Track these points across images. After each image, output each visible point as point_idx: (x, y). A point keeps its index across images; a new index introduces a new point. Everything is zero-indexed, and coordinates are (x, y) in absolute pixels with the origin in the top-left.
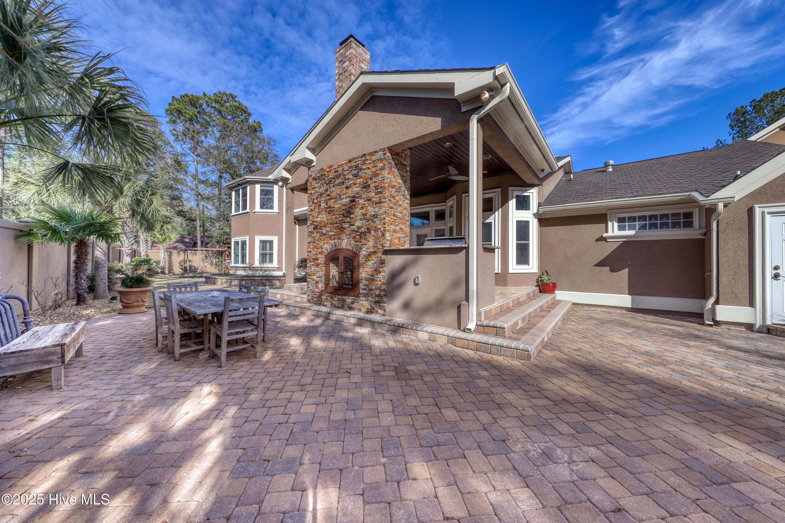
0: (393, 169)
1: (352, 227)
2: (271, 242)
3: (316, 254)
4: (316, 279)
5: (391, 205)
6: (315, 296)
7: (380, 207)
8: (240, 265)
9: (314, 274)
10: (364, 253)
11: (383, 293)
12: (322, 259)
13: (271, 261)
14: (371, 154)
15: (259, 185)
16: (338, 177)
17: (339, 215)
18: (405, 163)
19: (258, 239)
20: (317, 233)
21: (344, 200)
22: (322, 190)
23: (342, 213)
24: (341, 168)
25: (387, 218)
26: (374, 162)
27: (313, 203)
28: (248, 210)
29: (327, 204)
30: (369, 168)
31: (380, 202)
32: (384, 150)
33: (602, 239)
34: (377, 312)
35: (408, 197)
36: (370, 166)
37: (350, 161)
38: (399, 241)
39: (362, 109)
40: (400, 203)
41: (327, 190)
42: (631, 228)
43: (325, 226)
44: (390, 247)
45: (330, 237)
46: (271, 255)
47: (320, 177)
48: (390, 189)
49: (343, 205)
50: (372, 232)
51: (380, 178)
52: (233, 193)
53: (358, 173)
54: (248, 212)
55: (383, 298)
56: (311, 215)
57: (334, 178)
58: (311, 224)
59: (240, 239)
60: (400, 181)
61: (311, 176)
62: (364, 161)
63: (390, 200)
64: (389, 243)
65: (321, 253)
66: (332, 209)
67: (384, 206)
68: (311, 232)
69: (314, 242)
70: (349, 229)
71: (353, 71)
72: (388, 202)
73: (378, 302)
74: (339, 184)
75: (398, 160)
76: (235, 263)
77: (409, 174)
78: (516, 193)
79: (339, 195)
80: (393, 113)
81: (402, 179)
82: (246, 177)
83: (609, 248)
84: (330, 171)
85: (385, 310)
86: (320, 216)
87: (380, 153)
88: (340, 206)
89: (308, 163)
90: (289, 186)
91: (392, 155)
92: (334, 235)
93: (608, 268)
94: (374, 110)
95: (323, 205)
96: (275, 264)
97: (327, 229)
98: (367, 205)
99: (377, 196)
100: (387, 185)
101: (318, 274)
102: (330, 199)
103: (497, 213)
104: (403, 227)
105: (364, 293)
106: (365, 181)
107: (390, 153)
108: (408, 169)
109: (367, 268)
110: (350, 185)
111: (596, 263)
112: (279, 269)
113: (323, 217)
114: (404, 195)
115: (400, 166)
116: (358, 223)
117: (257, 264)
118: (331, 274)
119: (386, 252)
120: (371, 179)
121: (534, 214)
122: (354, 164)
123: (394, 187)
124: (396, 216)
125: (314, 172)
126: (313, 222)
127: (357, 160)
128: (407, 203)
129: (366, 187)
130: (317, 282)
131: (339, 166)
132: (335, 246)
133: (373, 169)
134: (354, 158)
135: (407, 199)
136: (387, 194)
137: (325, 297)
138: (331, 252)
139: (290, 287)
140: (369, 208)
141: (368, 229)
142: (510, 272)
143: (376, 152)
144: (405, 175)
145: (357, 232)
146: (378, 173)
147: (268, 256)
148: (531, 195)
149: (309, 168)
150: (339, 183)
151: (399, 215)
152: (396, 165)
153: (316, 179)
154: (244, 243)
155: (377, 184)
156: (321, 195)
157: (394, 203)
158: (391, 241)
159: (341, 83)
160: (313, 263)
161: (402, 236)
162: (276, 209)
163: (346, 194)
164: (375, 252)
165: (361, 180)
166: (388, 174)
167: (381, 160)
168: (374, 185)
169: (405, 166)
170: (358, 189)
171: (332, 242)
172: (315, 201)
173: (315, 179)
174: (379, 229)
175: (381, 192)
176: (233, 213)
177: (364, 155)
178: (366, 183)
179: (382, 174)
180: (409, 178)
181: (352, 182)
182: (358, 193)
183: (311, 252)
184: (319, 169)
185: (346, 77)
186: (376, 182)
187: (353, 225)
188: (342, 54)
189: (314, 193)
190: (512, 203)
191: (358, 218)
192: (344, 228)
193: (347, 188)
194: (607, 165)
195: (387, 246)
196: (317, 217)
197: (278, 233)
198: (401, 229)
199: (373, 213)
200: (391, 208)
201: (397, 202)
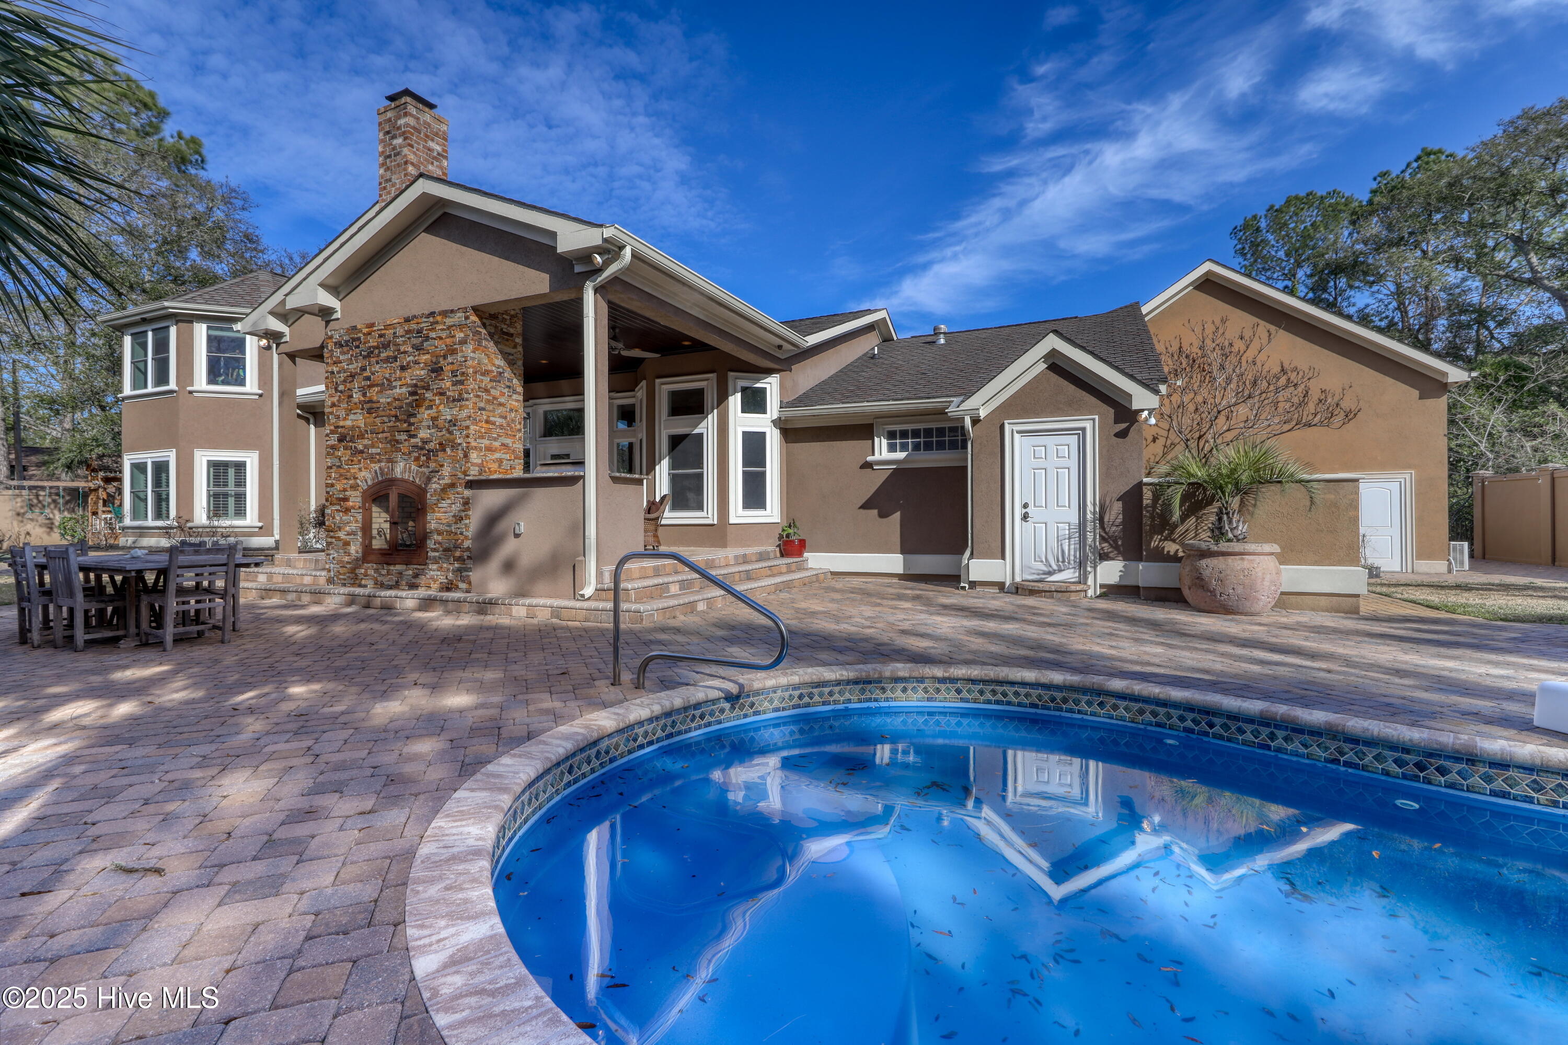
0: (484, 343)
1: (413, 440)
2: (240, 467)
3: (345, 490)
4: (343, 537)
5: (482, 405)
6: (342, 571)
7: (461, 406)
8: (150, 522)
9: (340, 529)
10: (434, 486)
11: (466, 554)
12: (355, 499)
13: (240, 512)
14: (445, 313)
15: (204, 327)
16: (386, 346)
17: (388, 416)
18: (512, 331)
19: (202, 459)
20: (346, 448)
21: (398, 390)
22: (355, 367)
23: (393, 413)
24: (392, 331)
25: (472, 427)
26: (449, 328)
27: (336, 389)
28: (172, 385)
29: (364, 395)
30: (441, 338)
31: (460, 399)
32: (465, 310)
33: (868, 465)
34: (457, 586)
35: (520, 389)
36: (444, 335)
37: (407, 320)
38: (500, 466)
39: (427, 230)
40: (502, 400)
41: (363, 369)
42: (904, 447)
43: (361, 436)
44: (480, 474)
45: (372, 458)
46: (240, 498)
47: (351, 342)
48: (479, 377)
49: (396, 399)
50: (448, 450)
51: (459, 357)
52: (127, 340)
53: (422, 342)
54: (171, 392)
55: (467, 562)
56: (332, 413)
57: (377, 347)
58: (332, 432)
59: (149, 457)
60: (500, 362)
61: (331, 337)
62: (432, 323)
63: (478, 396)
64: (477, 468)
65: (354, 487)
66: (375, 405)
67: (467, 406)
68: (333, 447)
69: (339, 467)
70: (406, 444)
71: (411, 157)
72: (474, 399)
73: (459, 570)
74: (387, 360)
75: (496, 327)
76: (135, 517)
77: (520, 349)
78: (742, 383)
79: (388, 380)
80: (479, 249)
81: (505, 359)
82: (166, 304)
83: (877, 480)
84: (369, 334)
85: (470, 583)
86: (352, 417)
87: (459, 315)
88: (389, 400)
89: (325, 313)
90: (283, 348)
91: (481, 318)
92: (379, 454)
93: (875, 512)
94: (448, 238)
95: (357, 396)
96: (251, 518)
97: (366, 442)
98: (437, 402)
99: (455, 388)
100: (471, 370)
101: (348, 528)
102: (370, 386)
103: (710, 417)
104: (508, 441)
105: (435, 557)
106: (434, 360)
107: (477, 315)
108: (519, 340)
109: (439, 512)
110: (408, 363)
111: (860, 505)
112: (264, 530)
113: (358, 419)
114: (509, 387)
115: (500, 336)
116: (423, 434)
117: (201, 516)
118: (375, 526)
119: (471, 485)
120: (445, 357)
121: (772, 421)
122: (415, 326)
123: (486, 373)
124: (494, 423)
125: (338, 331)
126: (337, 427)
127: (420, 321)
128: (517, 401)
129: (437, 370)
130: (347, 544)
131: (387, 327)
132: (382, 474)
133: (448, 341)
134: (415, 317)
135: (515, 392)
136: (471, 385)
137: (363, 571)
138: (374, 485)
139: (289, 560)
140: (441, 407)
141: (441, 444)
142: (731, 521)
143: (452, 311)
144: (513, 351)
145: (422, 448)
146: (456, 349)
147: (231, 501)
148: (768, 386)
149: (328, 323)
150: (388, 357)
151: (499, 421)
152: (491, 335)
153: (341, 346)
154: (161, 469)
155: (455, 367)
156: (353, 376)
157: (488, 401)
158: (481, 466)
159: (389, 173)
160: (338, 507)
161: (508, 456)
162: (251, 385)
163: (400, 379)
164: (453, 485)
165: (427, 356)
166: (474, 352)
167: (461, 327)
168: (449, 367)
169: (512, 335)
170: (422, 372)
171: (376, 467)
172: (341, 388)
173: (339, 345)
174: (460, 444)
175: (461, 383)
176: (127, 390)
177: (432, 314)
178: (435, 363)
179: (462, 351)
180: (521, 356)
181: (411, 358)
182: (422, 380)
183: (332, 485)
184: (347, 326)
185: (399, 165)
186: (452, 363)
187: (414, 436)
188: (390, 120)
189: (339, 372)
190: (735, 401)
191: (424, 424)
192: (397, 442)
193: (403, 368)
194: (936, 333)
195: (474, 474)
196: (345, 419)
197: (259, 443)
198: (503, 445)
199: (449, 418)
200: (481, 409)
201: (495, 398)
